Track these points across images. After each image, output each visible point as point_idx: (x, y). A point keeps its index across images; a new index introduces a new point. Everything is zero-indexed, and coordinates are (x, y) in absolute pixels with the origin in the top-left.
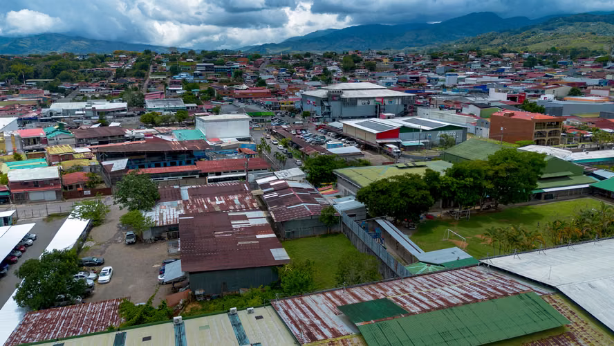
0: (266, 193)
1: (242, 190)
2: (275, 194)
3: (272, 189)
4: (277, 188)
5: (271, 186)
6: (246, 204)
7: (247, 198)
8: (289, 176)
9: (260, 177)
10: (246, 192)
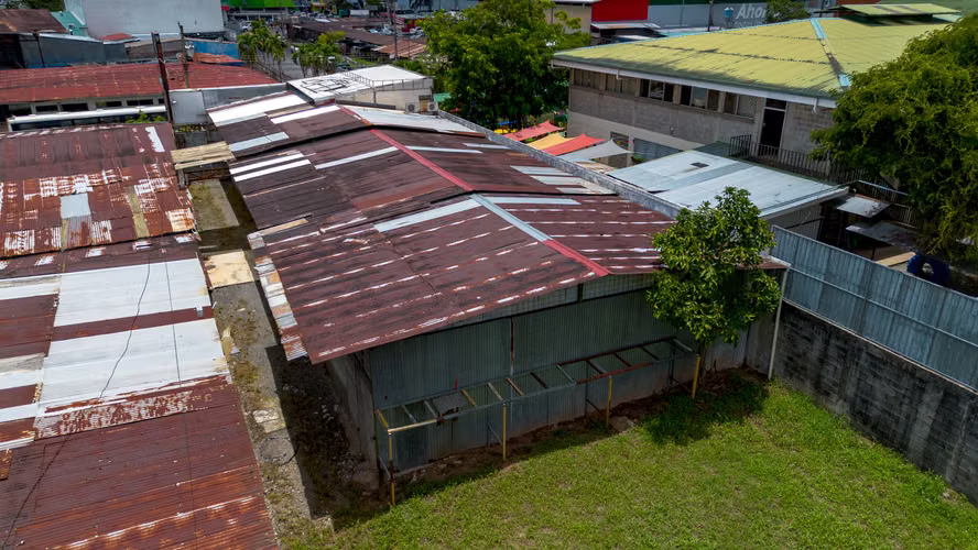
0: (243, 157)
1: (131, 151)
2: (295, 160)
3: (282, 136)
4: (303, 134)
5: (280, 128)
6: (123, 219)
7: (145, 187)
8: (354, 87)
9: (228, 99)
10: (151, 156)
